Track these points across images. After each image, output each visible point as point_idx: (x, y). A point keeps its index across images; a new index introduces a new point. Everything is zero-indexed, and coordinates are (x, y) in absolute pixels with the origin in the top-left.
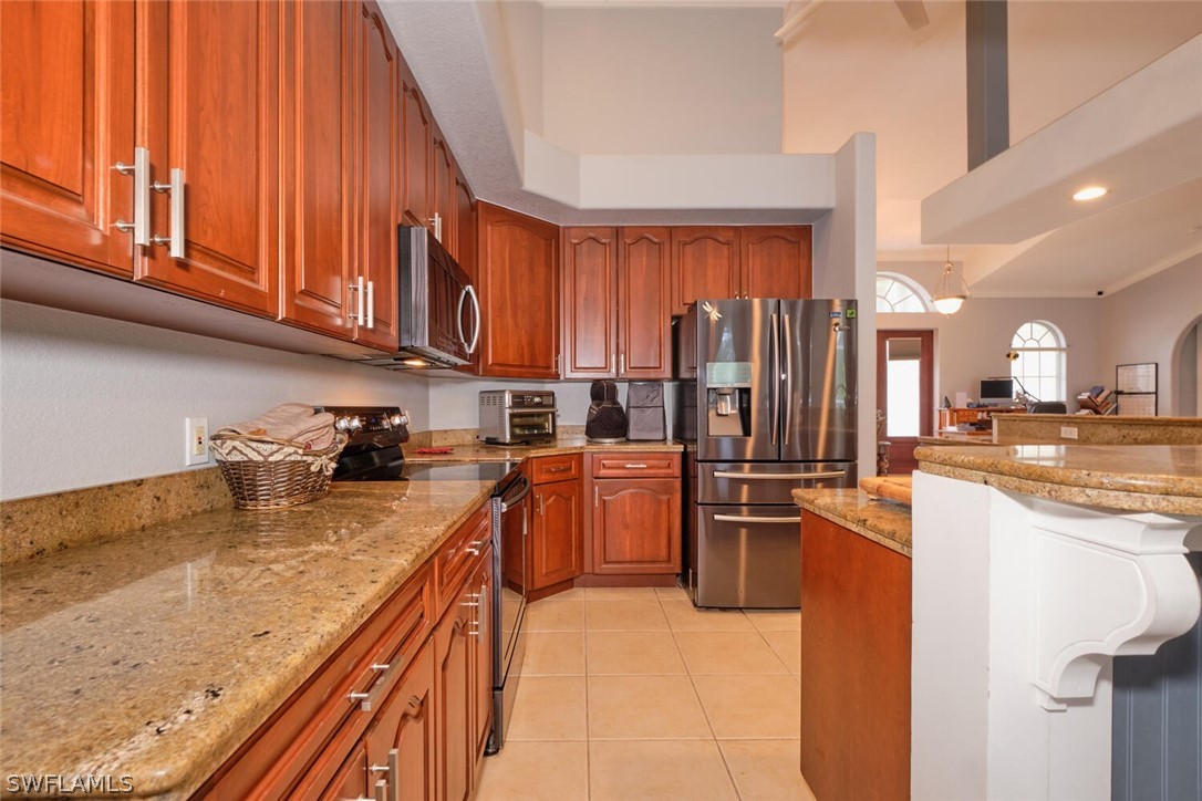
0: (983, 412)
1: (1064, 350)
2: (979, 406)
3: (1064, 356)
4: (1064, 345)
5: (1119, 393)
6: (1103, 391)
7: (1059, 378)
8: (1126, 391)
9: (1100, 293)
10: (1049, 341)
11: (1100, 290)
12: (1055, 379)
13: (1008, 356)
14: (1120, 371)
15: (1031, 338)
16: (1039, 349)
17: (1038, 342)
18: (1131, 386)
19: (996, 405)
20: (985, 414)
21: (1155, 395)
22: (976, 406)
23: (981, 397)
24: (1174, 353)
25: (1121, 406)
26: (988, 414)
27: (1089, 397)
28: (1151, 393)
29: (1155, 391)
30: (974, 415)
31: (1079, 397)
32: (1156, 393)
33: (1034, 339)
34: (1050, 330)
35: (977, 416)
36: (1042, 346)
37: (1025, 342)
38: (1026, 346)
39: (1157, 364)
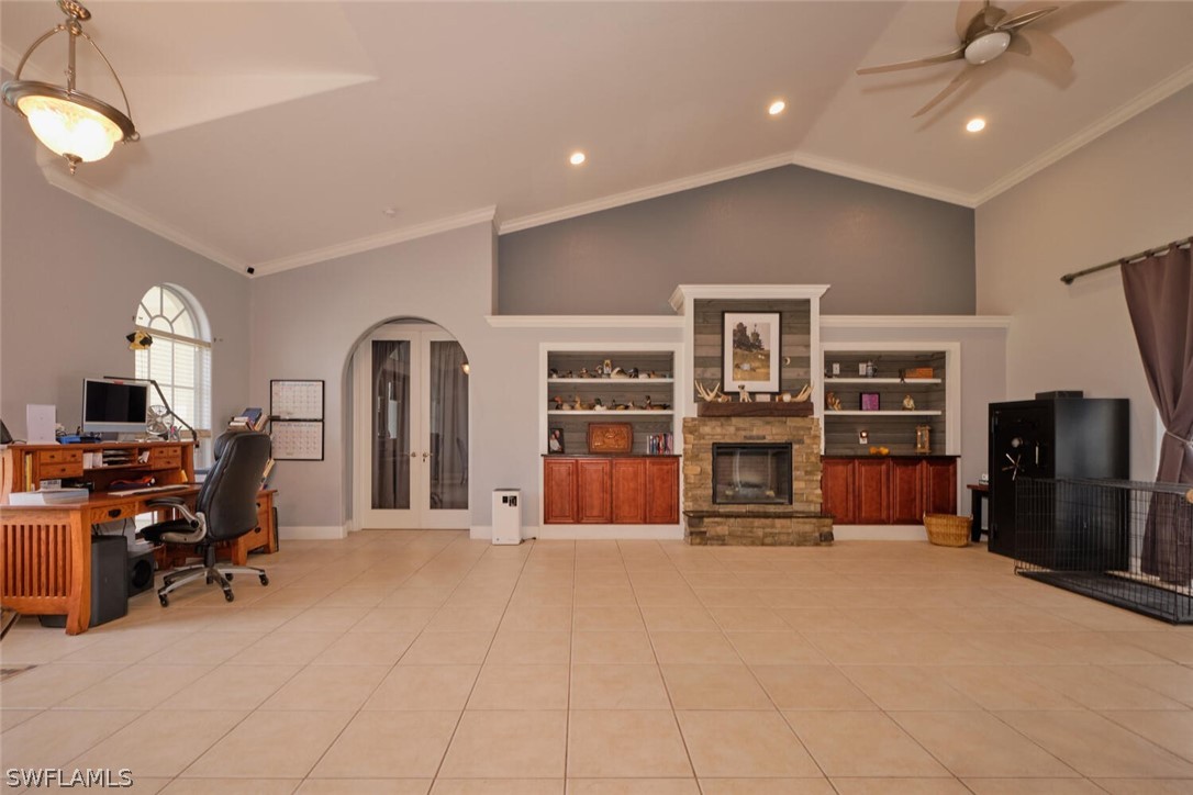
0: (94, 451)
1: (208, 345)
2: (85, 439)
3: (207, 356)
4: (207, 336)
5: (273, 419)
6: (260, 415)
7: (198, 390)
8: (282, 417)
9: (251, 271)
10: (184, 327)
11: (252, 266)
12: (192, 393)
13: (131, 338)
14: (275, 387)
15: (161, 316)
16: (173, 337)
17: (171, 323)
18: (291, 410)
19: (115, 436)
20: (100, 455)
21: (321, 424)
22: (78, 440)
23: (87, 420)
24: (344, 370)
25: (278, 439)
26: (104, 457)
27: (247, 424)
28: (316, 420)
29: (321, 417)
30: (73, 459)
31: (232, 424)
32: (322, 420)
33: (164, 318)
34: (188, 307)
35: (81, 462)
36: (176, 333)
37: (152, 319)
38: (153, 327)
39: (323, 382)
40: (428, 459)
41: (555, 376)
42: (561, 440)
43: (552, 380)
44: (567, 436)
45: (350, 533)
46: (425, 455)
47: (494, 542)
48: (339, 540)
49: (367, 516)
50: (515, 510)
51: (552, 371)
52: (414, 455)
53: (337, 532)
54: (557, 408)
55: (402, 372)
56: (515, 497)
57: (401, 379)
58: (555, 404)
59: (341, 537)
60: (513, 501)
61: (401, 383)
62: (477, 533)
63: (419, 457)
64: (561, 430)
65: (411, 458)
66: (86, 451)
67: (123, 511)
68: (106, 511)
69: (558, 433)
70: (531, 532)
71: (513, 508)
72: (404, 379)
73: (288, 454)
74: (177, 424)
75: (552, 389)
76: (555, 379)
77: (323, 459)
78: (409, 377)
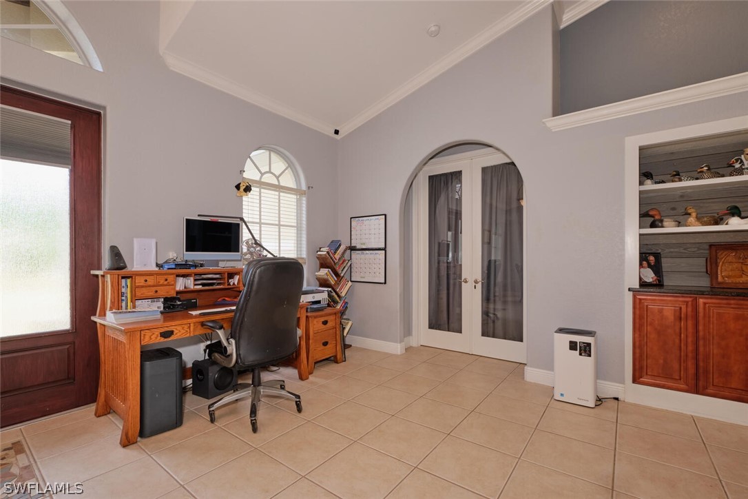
0: (184, 276)
1: (304, 193)
2: (180, 266)
3: (304, 201)
4: (304, 187)
5: (353, 249)
6: (340, 245)
7: (298, 228)
8: (359, 247)
9: (337, 132)
10: (288, 181)
11: (337, 129)
12: (294, 231)
13: (238, 187)
14: (353, 223)
15: (270, 172)
16: (279, 188)
17: (278, 178)
18: (364, 241)
19: (216, 263)
20: (192, 279)
21: (384, 251)
22: (174, 266)
23: (186, 251)
24: (401, 203)
25: (355, 264)
26: (195, 280)
27: (328, 252)
28: (379, 249)
29: (383, 246)
30: (166, 283)
31: (319, 253)
32: (385, 249)
33: (272, 173)
34: (290, 165)
35: (174, 285)
36: (282, 184)
37: (262, 174)
38: (262, 180)
39: (385, 215)
40: (479, 286)
41: (649, 182)
42: (657, 269)
43: (644, 188)
44: (666, 264)
45: (409, 349)
46: (476, 282)
47: (557, 397)
48: (396, 356)
49: (423, 335)
50: (588, 362)
51: (645, 175)
52: (466, 282)
53: (396, 348)
54: (653, 225)
55: (454, 208)
56: (589, 345)
57: (454, 214)
58: (650, 220)
59: (399, 353)
60: (586, 350)
61: (454, 217)
62: (533, 375)
63: (471, 284)
64: (657, 256)
65: (463, 283)
66: (178, 276)
67: (176, 332)
68: (157, 332)
69: (652, 258)
70: (610, 388)
71: (585, 359)
72: (457, 213)
73: (362, 277)
74: (265, 253)
75: (644, 198)
76: (649, 186)
77: (385, 283)
78: (461, 211)
